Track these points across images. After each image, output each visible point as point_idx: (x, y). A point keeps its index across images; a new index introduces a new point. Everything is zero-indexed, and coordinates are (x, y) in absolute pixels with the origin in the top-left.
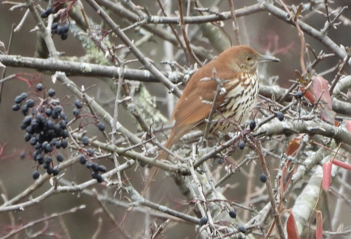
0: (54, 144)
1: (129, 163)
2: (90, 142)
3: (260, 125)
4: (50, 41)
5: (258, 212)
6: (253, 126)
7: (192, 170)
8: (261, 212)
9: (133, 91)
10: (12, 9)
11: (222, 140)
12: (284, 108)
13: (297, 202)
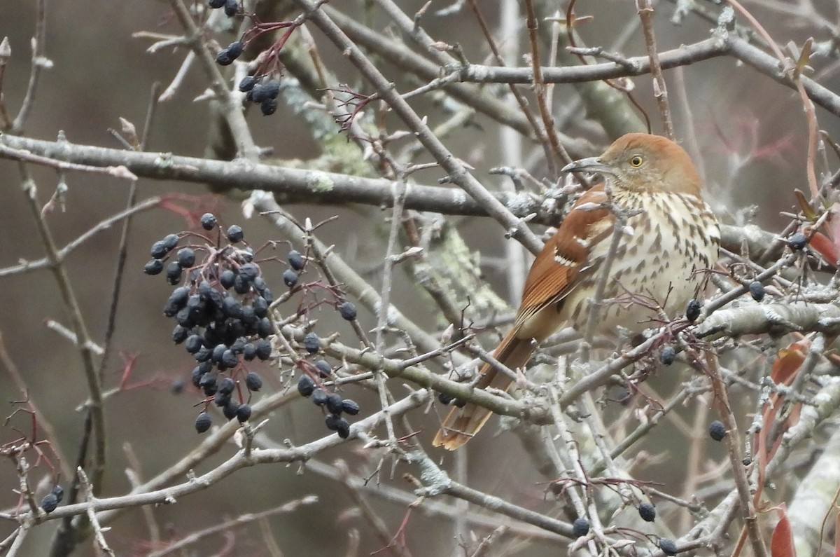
0: (241, 351)
1: (415, 398)
2: (322, 346)
3: (710, 311)
4: (239, 122)
5: (708, 512)
6: (693, 313)
7: (556, 412)
8: (715, 511)
9: (426, 236)
10: (153, 49)
11: (625, 346)
12: (765, 272)
13: (800, 493)
